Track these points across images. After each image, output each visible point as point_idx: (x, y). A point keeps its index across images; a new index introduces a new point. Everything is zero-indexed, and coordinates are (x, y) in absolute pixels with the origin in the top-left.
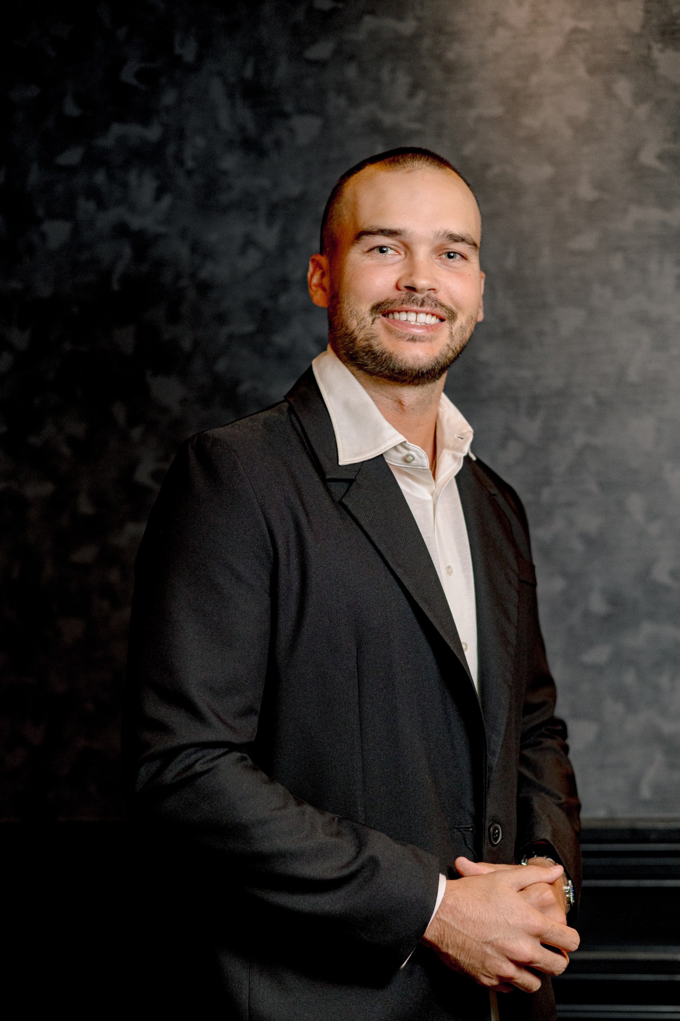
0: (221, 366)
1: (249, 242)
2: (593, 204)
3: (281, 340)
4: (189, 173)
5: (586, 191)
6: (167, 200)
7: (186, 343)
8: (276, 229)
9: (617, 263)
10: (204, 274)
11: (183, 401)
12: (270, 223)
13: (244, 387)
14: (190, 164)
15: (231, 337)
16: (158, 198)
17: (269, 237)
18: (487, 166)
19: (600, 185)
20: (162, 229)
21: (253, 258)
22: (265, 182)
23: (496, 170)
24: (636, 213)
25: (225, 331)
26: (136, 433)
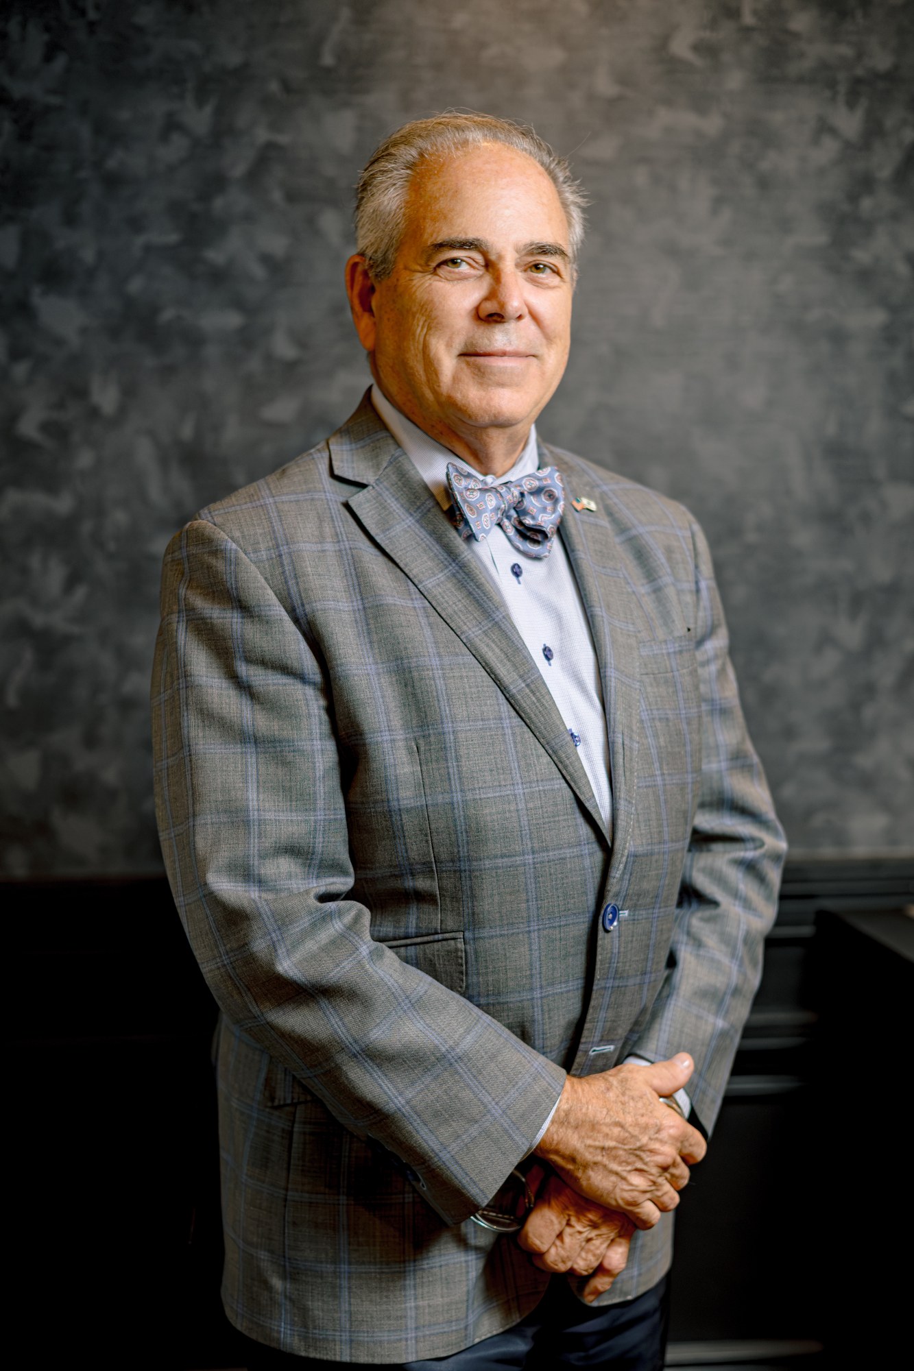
0: (135, 286)
1: (172, 125)
2: (613, 102)
3: (215, 255)
4: (92, 26)
5: (604, 85)
6: (60, 62)
7: (88, 255)
8: (208, 109)
9: (641, 177)
10: (111, 164)
11: (84, 331)
12: (200, 102)
13: (168, 315)
14: (92, 15)
15: (148, 249)
16: (48, 58)
17: (199, 119)
18: (481, 45)
19: (624, 78)
20: (54, 100)
21: (177, 147)
22: (194, 46)
23: (492, 51)
24: (664, 116)
25: (140, 241)
26: (20, 370)
